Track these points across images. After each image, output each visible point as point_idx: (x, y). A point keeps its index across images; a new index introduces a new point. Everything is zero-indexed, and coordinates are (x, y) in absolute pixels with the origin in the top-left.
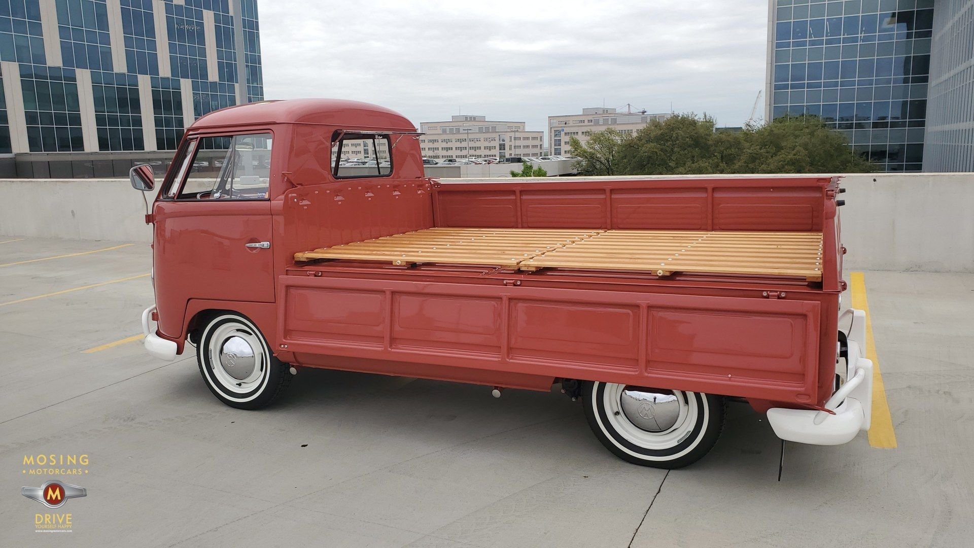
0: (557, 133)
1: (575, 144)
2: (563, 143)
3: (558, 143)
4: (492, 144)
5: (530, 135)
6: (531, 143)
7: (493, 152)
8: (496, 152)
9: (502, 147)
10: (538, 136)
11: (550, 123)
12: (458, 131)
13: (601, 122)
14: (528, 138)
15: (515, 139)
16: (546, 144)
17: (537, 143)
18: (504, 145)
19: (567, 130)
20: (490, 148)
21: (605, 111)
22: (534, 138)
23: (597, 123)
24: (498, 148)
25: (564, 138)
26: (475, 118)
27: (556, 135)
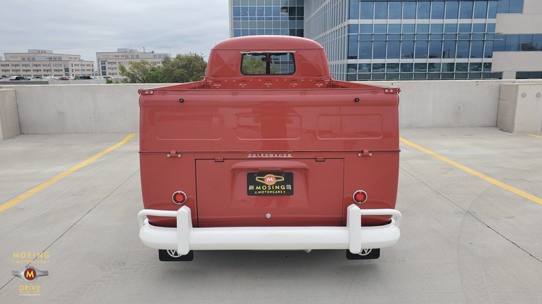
0: (103, 63)
1: (123, 69)
2: (107, 68)
3: (104, 68)
4: (60, 68)
5: (86, 63)
6: (86, 68)
7: (60, 73)
8: (63, 73)
9: (67, 70)
10: (90, 64)
11: (97, 57)
12: (34, 60)
13: (130, 57)
14: (84, 65)
15: (75, 65)
16: (96, 69)
17: (90, 68)
18: (68, 69)
19: (109, 61)
20: (58, 71)
21: (131, 51)
22: (87, 65)
23: (127, 57)
24: (64, 71)
25: (107, 66)
26: (45, 52)
27: (102, 64)
